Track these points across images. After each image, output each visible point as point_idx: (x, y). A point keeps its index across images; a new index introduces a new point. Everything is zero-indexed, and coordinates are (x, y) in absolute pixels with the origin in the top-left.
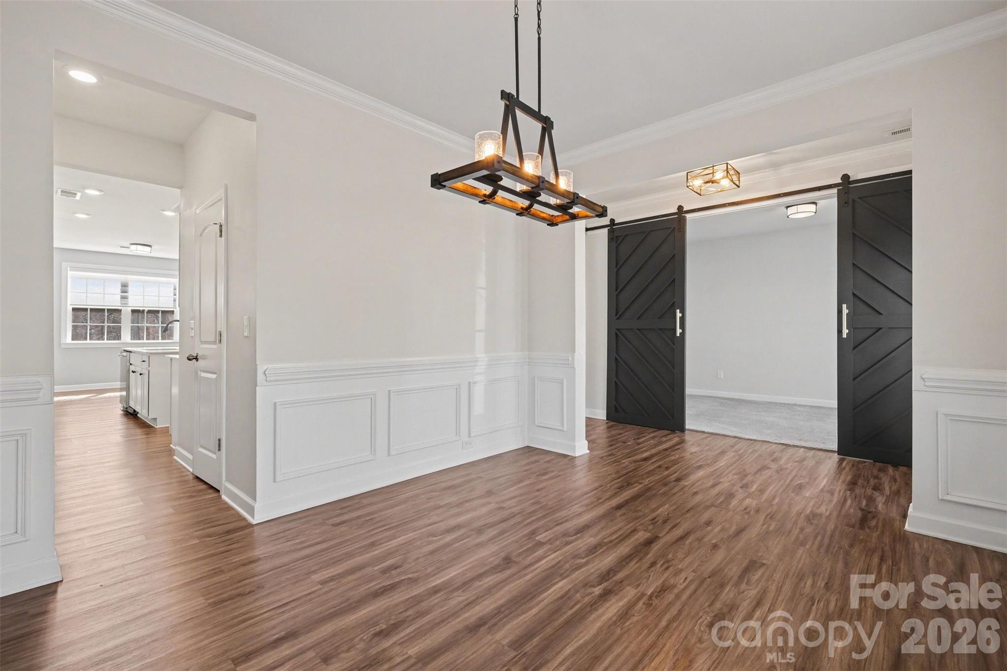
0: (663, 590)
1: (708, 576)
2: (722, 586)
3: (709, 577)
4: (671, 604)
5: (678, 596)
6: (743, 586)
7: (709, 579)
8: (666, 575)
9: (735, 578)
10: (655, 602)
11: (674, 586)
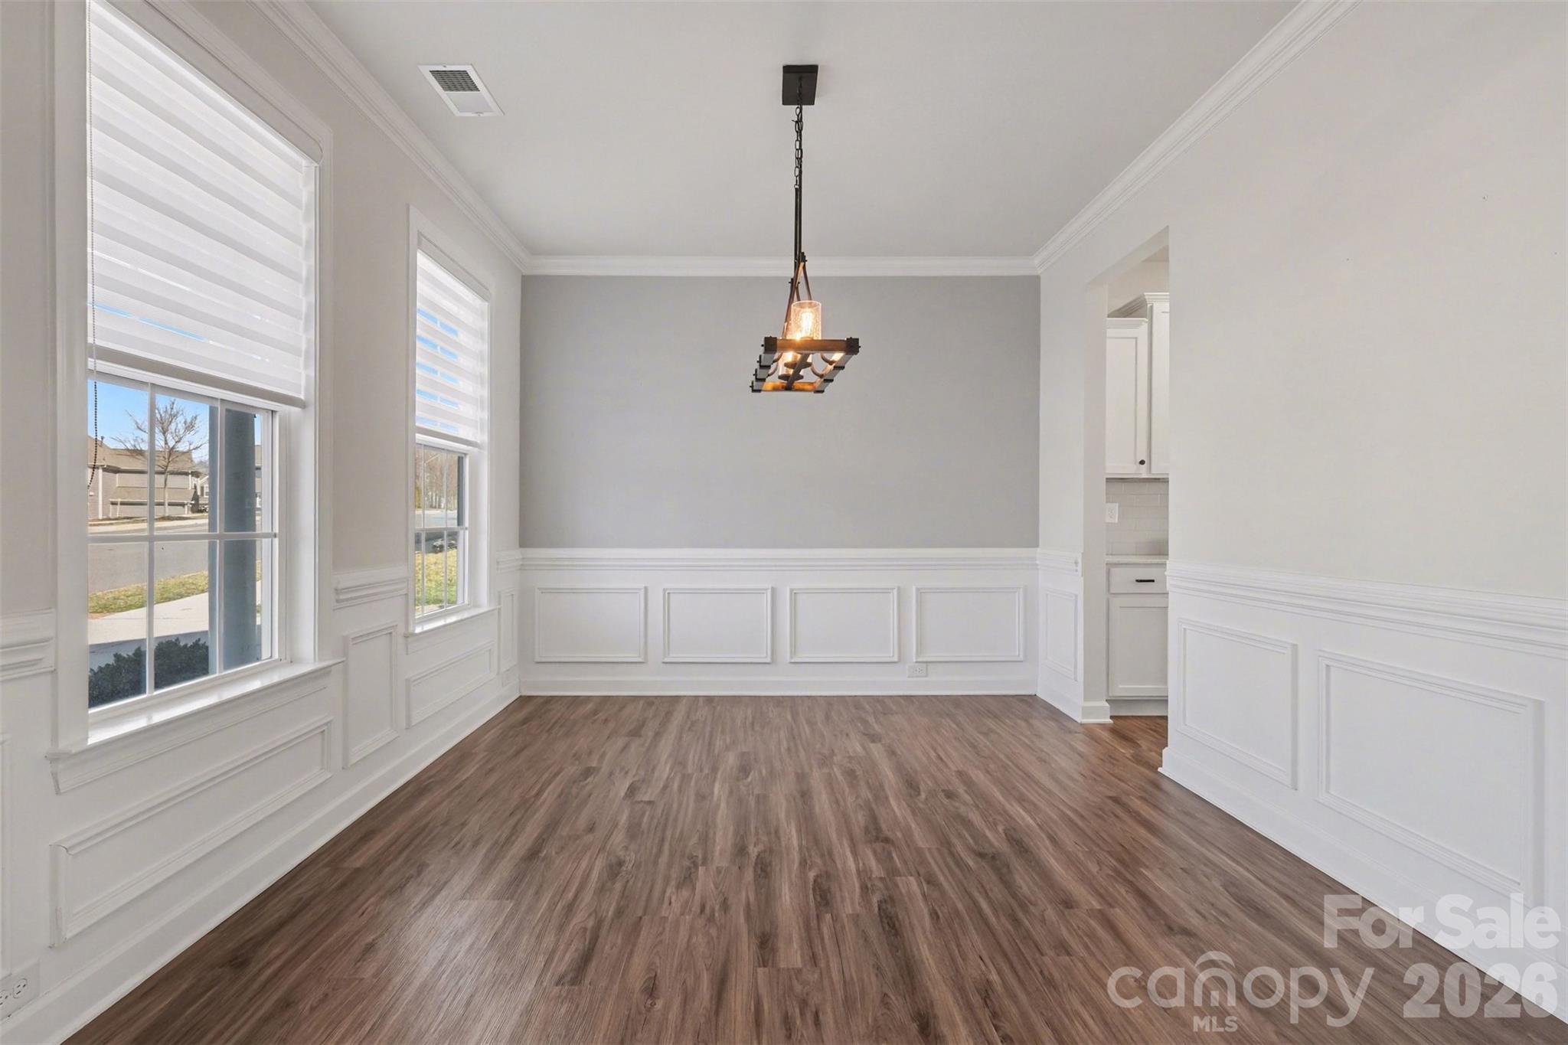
0: (688, 879)
1: (643, 918)
2: (619, 913)
3: (641, 918)
4: (670, 865)
5: (667, 880)
6: (590, 923)
7: (640, 915)
8: (697, 897)
9: (603, 932)
10: (687, 863)
11: (679, 887)
